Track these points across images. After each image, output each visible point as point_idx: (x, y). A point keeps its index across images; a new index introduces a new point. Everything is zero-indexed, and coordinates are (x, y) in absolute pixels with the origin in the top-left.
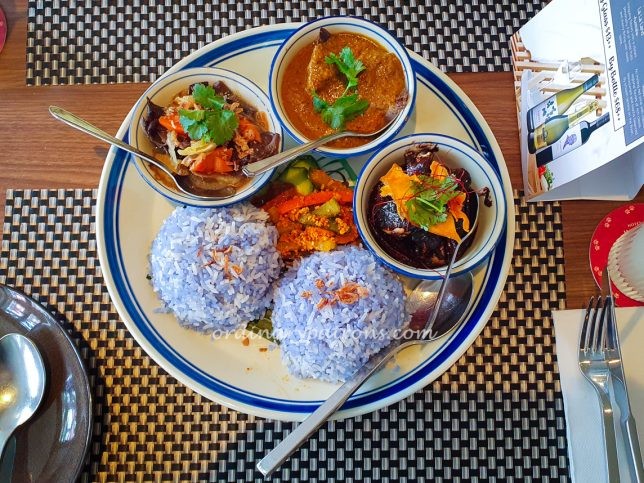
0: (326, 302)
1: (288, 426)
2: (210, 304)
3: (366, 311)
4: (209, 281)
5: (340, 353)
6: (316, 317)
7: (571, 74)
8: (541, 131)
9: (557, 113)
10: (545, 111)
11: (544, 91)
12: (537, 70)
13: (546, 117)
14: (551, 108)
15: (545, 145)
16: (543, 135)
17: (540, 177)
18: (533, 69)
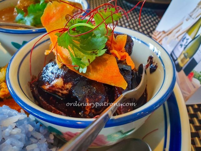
7: (193, 17)
8: (183, 56)
9: (190, 39)
10: (181, 45)
11: (177, 37)
12: (170, 33)
13: (183, 47)
14: (185, 41)
15: (188, 60)
16: (186, 57)
17: (191, 80)
18: (168, 35)
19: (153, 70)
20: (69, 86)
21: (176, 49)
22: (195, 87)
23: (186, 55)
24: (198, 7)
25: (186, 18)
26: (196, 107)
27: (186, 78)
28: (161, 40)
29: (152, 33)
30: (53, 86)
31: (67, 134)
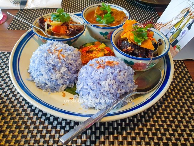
0: (100, 67)
1: (77, 123)
2: (50, 70)
3: (118, 70)
4: (51, 59)
5: (107, 88)
6: (96, 71)
7: (178, 18)
8: (171, 38)
9: (176, 30)
10: (171, 32)
11: (169, 28)
12: (165, 25)
13: (172, 33)
14: (173, 30)
15: (174, 40)
16: (173, 38)
17: (175, 49)
18: (164, 26)
19: (161, 44)
20: (133, 49)
21: (168, 34)
22: (176, 52)
23: (173, 37)
24: (180, 13)
25: (174, 18)
26: (176, 61)
27: (173, 48)
28: (160, 29)
29: (155, 23)
30: (128, 49)
31: (136, 64)
